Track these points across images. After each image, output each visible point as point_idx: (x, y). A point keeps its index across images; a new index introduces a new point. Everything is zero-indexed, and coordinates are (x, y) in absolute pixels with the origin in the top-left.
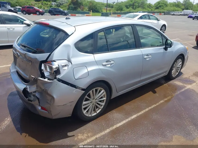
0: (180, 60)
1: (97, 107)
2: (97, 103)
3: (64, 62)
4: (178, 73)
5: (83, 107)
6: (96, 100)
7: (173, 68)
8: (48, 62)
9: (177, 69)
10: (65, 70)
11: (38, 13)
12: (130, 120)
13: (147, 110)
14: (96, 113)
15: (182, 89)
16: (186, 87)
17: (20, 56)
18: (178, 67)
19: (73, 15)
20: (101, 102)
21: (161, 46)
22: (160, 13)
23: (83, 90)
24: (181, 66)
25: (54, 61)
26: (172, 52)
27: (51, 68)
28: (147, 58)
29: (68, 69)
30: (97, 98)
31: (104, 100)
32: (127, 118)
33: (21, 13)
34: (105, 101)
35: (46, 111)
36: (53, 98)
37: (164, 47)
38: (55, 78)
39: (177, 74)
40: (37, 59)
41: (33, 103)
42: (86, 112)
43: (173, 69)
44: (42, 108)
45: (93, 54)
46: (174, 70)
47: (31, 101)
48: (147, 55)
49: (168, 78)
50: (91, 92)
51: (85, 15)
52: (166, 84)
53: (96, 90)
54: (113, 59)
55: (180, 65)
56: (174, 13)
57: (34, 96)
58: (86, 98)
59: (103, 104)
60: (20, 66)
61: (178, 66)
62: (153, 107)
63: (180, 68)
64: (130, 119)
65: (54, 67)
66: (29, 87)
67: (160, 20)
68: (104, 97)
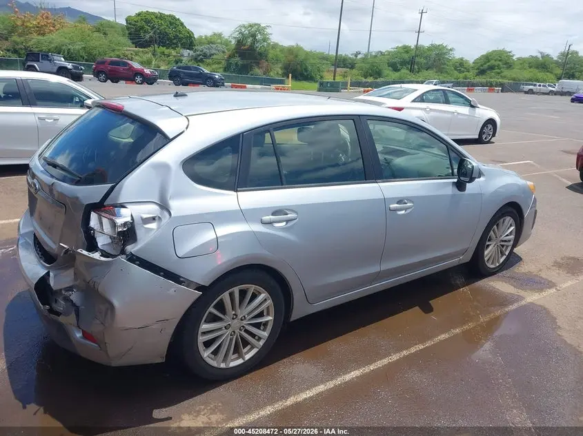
0: (509, 220)
1: (246, 343)
2: (246, 331)
3: (151, 210)
4: (505, 257)
5: (201, 339)
6: (242, 320)
7: (488, 243)
8: (105, 207)
9: (503, 246)
10: (151, 230)
11: (139, 79)
12: (340, 385)
13: (395, 357)
14: (243, 359)
15: (512, 303)
16: (522, 298)
17: (39, 190)
18: (503, 241)
19: (237, 87)
20: (260, 329)
21: (447, 176)
22: (490, 86)
23: (199, 288)
24: (512, 237)
25: (122, 206)
26: (481, 194)
27: (114, 225)
28: (401, 210)
29: (158, 228)
30: (244, 316)
31: (267, 322)
32: (332, 380)
33: (92, 78)
34: (269, 327)
35: (94, 342)
36: (112, 307)
37: (456, 180)
38: (123, 252)
39: (502, 260)
40: (77, 198)
41: (61, 319)
42: (212, 353)
43: (488, 246)
44: (86, 336)
45: (237, 191)
46: (490, 248)
47: (58, 314)
48: (399, 202)
49: (474, 269)
50: (225, 296)
51: (273, 86)
52: (467, 287)
53: (243, 293)
54: (293, 206)
55: (511, 233)
56: (531, 87)
57: (67, 299)
58: (210, 313)
59: (265, 334)
60: (41, 218)
61: (503, 238)
62: (413, 350)
63: (512, 243)
64: (339, 381)
65: (119, 221)
66: (55, 276)
67: (479, 106)
68: (268, 314)
